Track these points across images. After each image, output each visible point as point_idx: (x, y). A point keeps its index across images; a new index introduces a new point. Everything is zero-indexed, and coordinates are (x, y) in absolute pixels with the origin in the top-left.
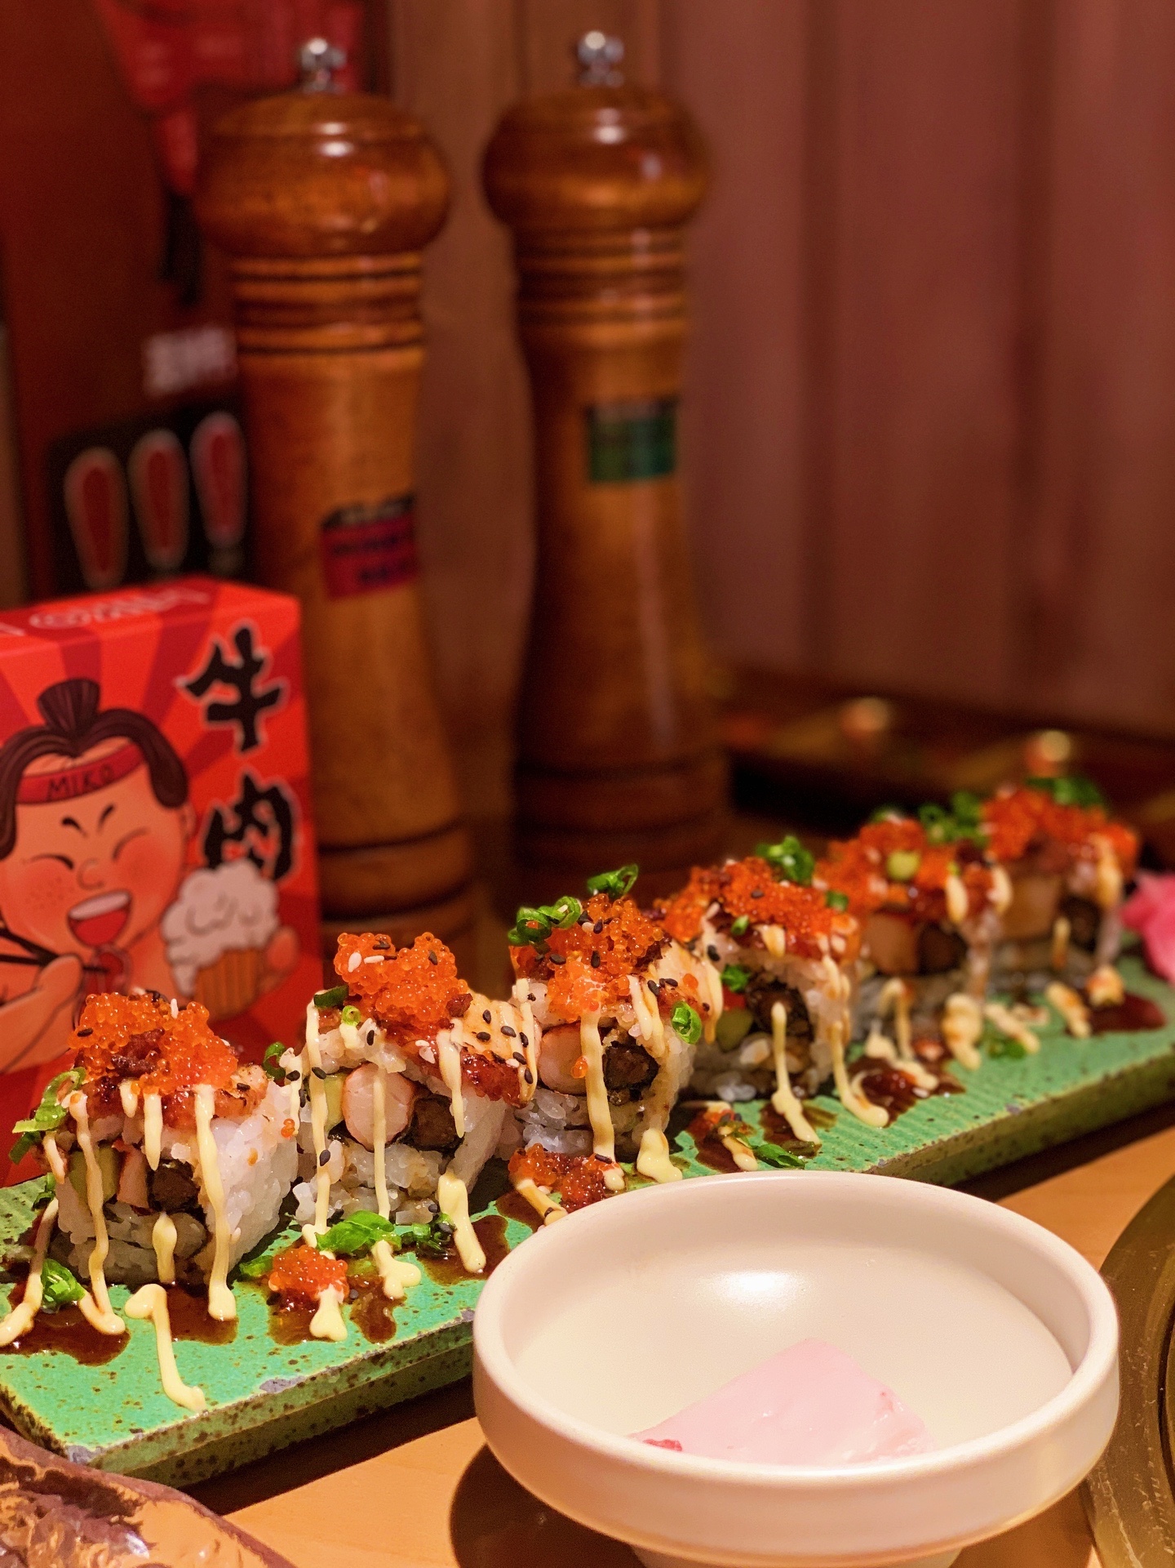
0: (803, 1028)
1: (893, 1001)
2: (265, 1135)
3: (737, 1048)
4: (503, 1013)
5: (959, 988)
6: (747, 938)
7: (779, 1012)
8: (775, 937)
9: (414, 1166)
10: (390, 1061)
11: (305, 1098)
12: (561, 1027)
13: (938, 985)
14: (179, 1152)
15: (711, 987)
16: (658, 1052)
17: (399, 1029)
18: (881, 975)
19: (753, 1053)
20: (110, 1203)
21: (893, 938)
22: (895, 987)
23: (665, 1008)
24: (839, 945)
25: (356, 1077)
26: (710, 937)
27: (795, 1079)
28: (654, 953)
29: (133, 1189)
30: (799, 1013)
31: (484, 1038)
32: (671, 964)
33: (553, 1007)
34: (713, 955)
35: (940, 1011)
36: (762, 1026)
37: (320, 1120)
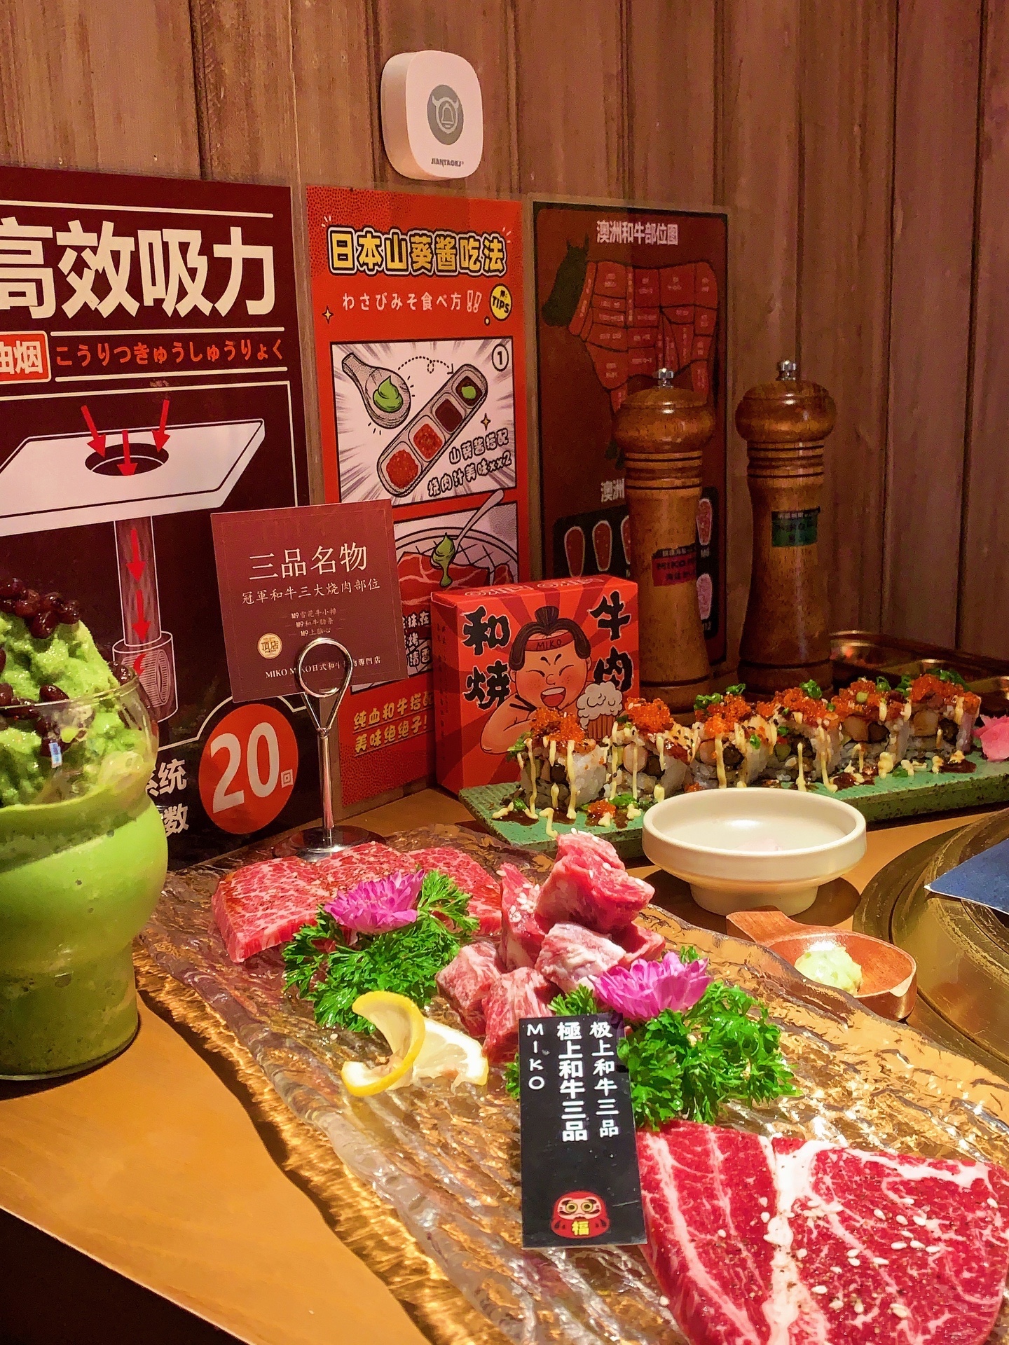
0: (810, 754)
1: (858, 751)
2: (592, 761)
3: (785, 760)
4: (686, 731)
5: (885, 749)
6: (788, 716)
7: (800, 746)
8: (799, 716)
9: (647, 781)
10: (640, 742)
11: (610, 753)
12: (708, 740)
13: (877, 747)
14: (561, 761)
15: (772, 733)
16: (743, 751)
17: (644, 730)
18: (853, 741)
19: (790, 762)
20: (538, 779)
21: (857, 727)
22: (858, 746)
23: (747, 735)
24: (827, 723)
25: (628, 747)
26: (776, 716)
27: (806, 774)
28: (747, 717)
29: (545, 774)
30: (809, 749)
31: (676, 738)
32: (756, 722)
33: (707, 732)
34: (776, 723)
35: (877, 758)
36: (794, 752)
37: (614, 762)
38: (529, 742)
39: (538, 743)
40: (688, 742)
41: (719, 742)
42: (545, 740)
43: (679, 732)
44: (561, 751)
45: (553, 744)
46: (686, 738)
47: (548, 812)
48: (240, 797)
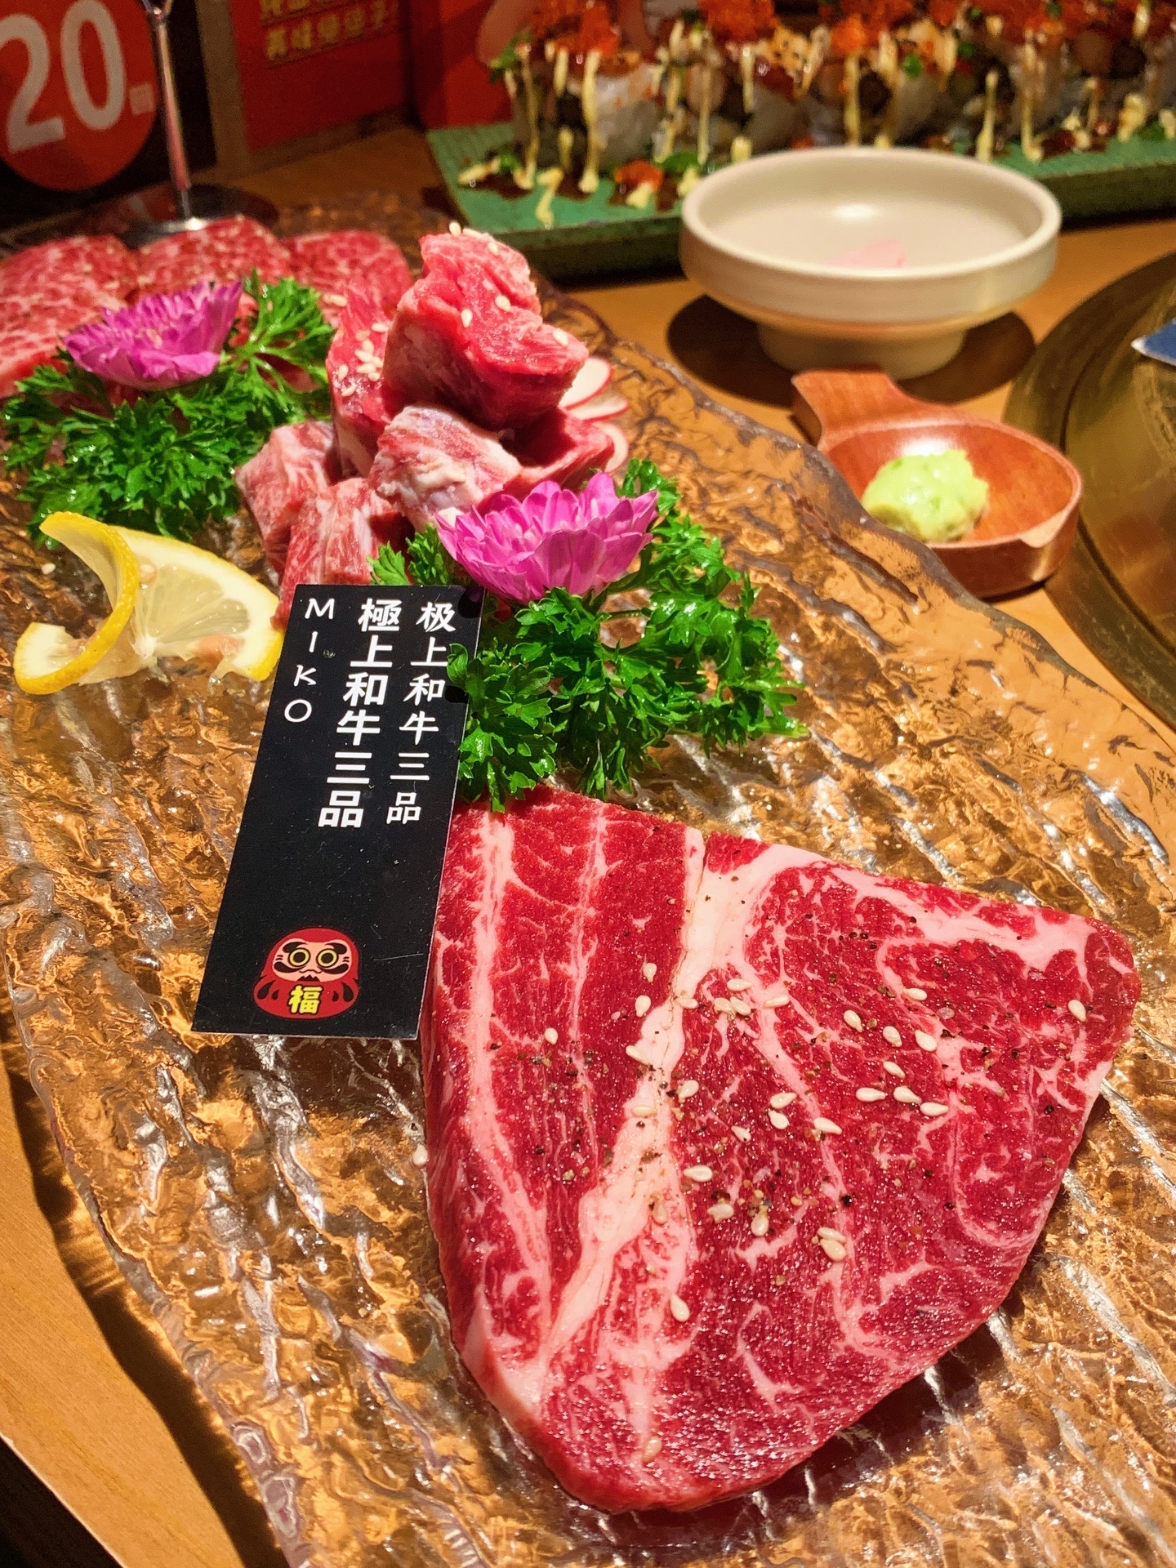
0: (1007, 92)
1: (1090, 92)
3: (963, 102)
5: (1136, 90)
6: (978, 23)
7: (992, 79)
8: (995, 25)
9: (724, 128)
10: (714, 58)
11: (666, 77)
12: (834, 61)
13: (1122, 86)
14: (574, 88)
15: (947, 53)
16: (890, 80)
18: (1085, 75)
19: (973, 107)
20: (540, 120)
21: (1094, 47)
22: (1092, 84)
23: (901, 55)
24: (1041, 38)
25: (696, 69)
26: (960, 24)
27: (998, 129)
28: (906, 21)
29: (551, 112)
30: (1005, 82)
32: (921, 32)
33: (834, 46)
34: (957, 34)
35: (1120, 105)
36: (981, 89)
37: (673, 93)
38: (524, 51)
39: (538, 53)
40: (798, 64)
41: (852, 67)
42: (550, 50)
43: (786, 44)
44: (576, 71)
45: (563, 57)
46: (796, 55)
47: (553, 177)
48: (56, 127)
